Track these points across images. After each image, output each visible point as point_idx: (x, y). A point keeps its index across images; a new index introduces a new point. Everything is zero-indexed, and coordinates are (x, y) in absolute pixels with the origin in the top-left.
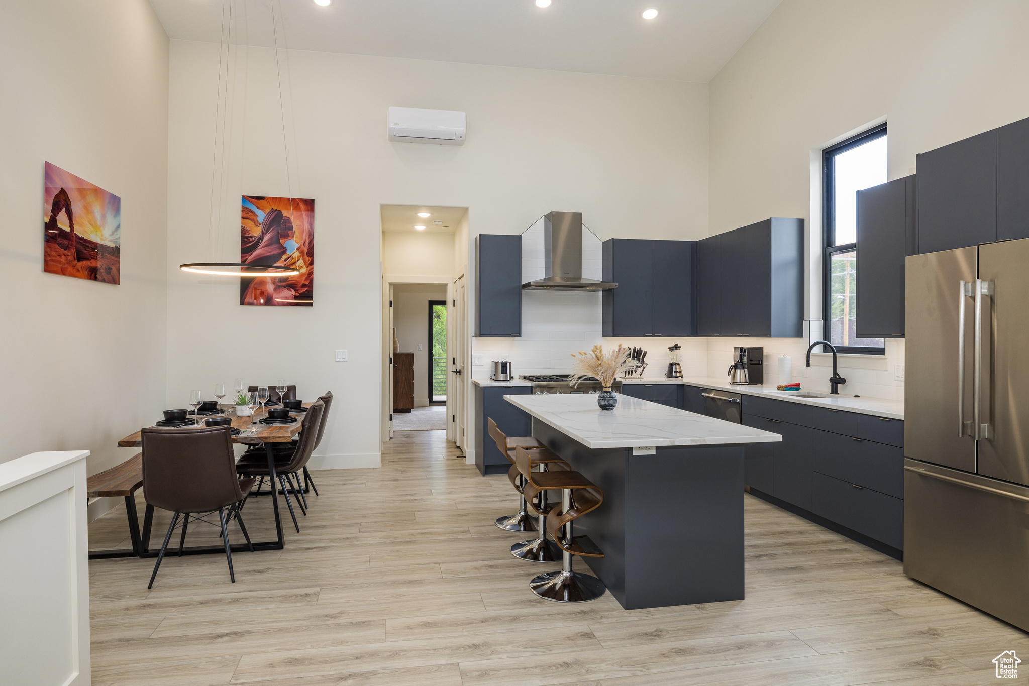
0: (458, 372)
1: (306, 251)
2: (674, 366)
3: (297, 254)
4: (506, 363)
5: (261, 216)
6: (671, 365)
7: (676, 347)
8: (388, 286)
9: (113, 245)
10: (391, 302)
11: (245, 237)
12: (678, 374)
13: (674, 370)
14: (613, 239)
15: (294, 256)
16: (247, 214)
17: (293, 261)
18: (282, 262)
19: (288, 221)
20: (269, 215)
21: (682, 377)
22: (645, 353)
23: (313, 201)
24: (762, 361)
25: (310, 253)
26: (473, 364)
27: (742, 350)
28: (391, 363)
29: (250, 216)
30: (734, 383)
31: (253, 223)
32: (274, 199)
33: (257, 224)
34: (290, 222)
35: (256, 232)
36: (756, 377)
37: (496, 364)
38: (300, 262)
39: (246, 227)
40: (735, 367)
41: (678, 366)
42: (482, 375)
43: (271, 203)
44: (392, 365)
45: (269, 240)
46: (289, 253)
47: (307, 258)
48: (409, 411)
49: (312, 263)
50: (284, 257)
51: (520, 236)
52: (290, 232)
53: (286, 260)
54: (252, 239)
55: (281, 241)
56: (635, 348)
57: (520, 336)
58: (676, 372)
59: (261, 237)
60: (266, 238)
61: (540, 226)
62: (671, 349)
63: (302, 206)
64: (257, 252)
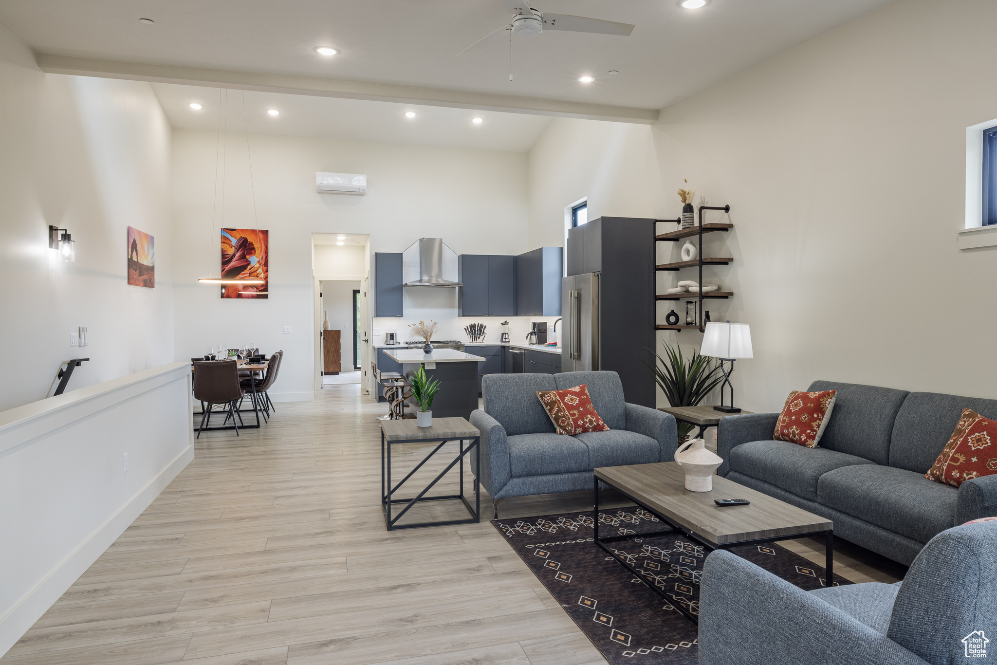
0: (367, 341)
1: (263, 263)
2: (504, 335)
3: (258, 265)
4: (393, 334)
5: (234, 241)
6: (503, 334)
7: (505, 323)
8: (319, 283)
9: (151, 265)
10: (321, 294)
11: (224, 255)
12: (507, 340)
13: (504, 337)
14: (462, 255)
15: (255, 266)
16: (225, 240)
17: (255, 269)
18: (248, 270)
19: (251, 244)
20: (239, 240)
21: (509, 342)
22: (485, 327)
23: (267, 231)
24: (546, 330)
25: (266, 264)
26: (374, 334)
27: (534, 324)
28: (321, 336)
29: (226, 241)
30: (531, 344)
31: (229, 246)
32: (242, 230)
33: (231, 246)
34: (253, 245)
35: (231, 251)
36: (542, 340)
37: (387, 334)
38: (260, 271)
39: (224, 249)
40: (531, 334)
41: (507, 335)
42: (379, 341)
43: (240, 233)
44: (322, 337)
45: (239, 256)
46: (252, 264)
47: (264, 268)
48: (337, 373)
49: (267, 271)
50: (249, 267)
51: (402, 254)
52: (253, 251)
53: (250, 269)
54: (228, 256)
55: (247, 257)
56: (479, 324)
57: (402, 316)
58: (506, 338)
59: (234, 255)
60: (238, 255)
61: (417, 246)
62: (503, 324)
63: (261, 235)
64: (232, 264)
